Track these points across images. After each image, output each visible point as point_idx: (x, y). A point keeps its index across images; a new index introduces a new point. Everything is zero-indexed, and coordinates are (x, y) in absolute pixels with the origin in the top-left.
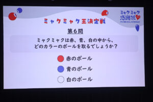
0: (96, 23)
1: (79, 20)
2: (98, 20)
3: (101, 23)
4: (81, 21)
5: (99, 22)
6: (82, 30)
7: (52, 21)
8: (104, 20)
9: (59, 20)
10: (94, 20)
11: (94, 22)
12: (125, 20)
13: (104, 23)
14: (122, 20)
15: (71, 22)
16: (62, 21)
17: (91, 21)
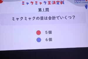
0: (58, 4)
1: (46, 2)
2: (59, 2)
3: (61, 4)
4: (47, 3)
5: (60, 3)
6: (48, 9)
7: (27, 3)
8: (63, 2)
9: (32, 3)
10: (57, 2)
11: (56, 3)
12: (78, 2)
13: (63, 3)
14: (75, 2)
15: (41, 3)
16: (34, 3)
17: (54, 3)
